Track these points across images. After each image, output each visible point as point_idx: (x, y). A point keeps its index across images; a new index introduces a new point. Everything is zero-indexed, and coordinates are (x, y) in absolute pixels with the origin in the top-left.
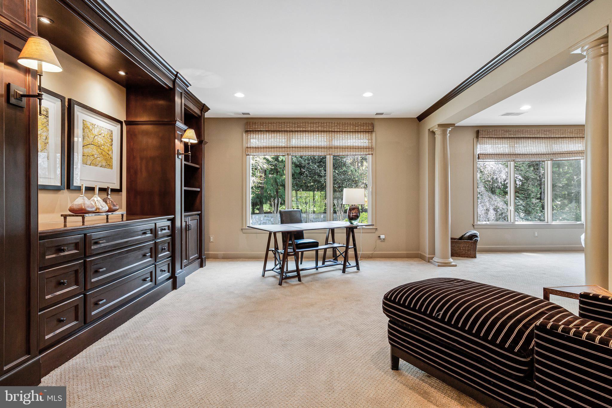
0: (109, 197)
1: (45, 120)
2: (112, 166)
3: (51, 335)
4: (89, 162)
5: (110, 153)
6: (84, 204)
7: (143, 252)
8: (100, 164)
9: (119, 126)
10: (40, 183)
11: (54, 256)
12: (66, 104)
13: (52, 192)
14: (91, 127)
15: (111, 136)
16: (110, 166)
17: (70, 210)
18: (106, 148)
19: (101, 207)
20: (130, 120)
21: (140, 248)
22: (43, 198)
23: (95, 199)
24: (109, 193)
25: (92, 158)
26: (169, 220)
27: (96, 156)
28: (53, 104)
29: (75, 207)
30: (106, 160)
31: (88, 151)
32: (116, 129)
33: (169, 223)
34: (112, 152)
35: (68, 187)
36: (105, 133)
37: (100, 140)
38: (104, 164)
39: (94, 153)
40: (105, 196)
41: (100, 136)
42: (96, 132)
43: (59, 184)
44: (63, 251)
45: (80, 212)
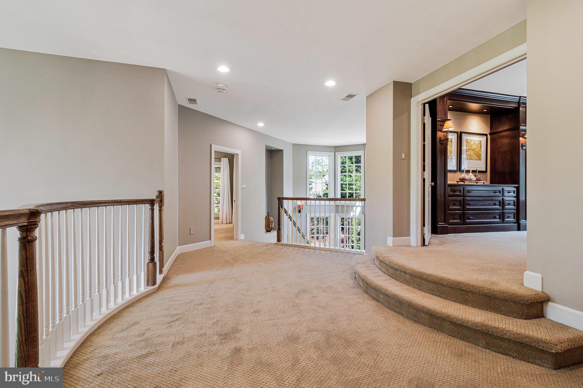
0: (477, 174)
1: (451, 144)
2: (481, 159)
3: (451, 221)
4: (469, 159)
5: (480, 152)
6: (465, 177)
7: (494, 202)
8: (474, 159)
9: (485, 137)
10: (448, 169)
11: (452, 193)
12: (459, 134)
13: (453, 173)
14: (470, 142)
15: (480, 143)
16: (480, 159)
17: (459, 179)
18: (477, 150)
19: (472, 178)
20: (492, 132)
21: (492, 200)
22: (449, 175)
23: (470, 175)
24: (477, 172)
25: (470, 156)
26: (515, 187)
27: (472, 155)
28: (453, 136)
29: (461, 178)
30: (478, 156)
31: (468, 153)
32: (483, 139)
33: (515, 189)
34: (481, 152)
35: (460, 171)
36: (477, 142)
37: (474, 147)
38: (476, 158)
39: (471, 154)
40: (475, 174)
41: (474, 145)
42: (472, 143)
43: (455, 169)
44: (455, 192)
45: (463, 180)
